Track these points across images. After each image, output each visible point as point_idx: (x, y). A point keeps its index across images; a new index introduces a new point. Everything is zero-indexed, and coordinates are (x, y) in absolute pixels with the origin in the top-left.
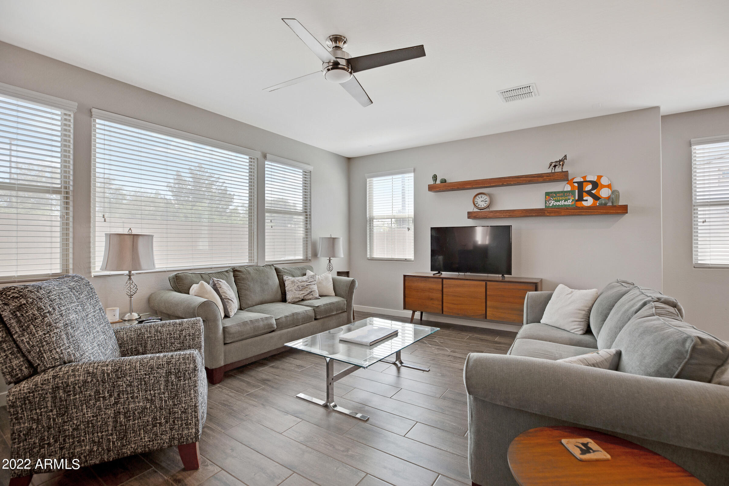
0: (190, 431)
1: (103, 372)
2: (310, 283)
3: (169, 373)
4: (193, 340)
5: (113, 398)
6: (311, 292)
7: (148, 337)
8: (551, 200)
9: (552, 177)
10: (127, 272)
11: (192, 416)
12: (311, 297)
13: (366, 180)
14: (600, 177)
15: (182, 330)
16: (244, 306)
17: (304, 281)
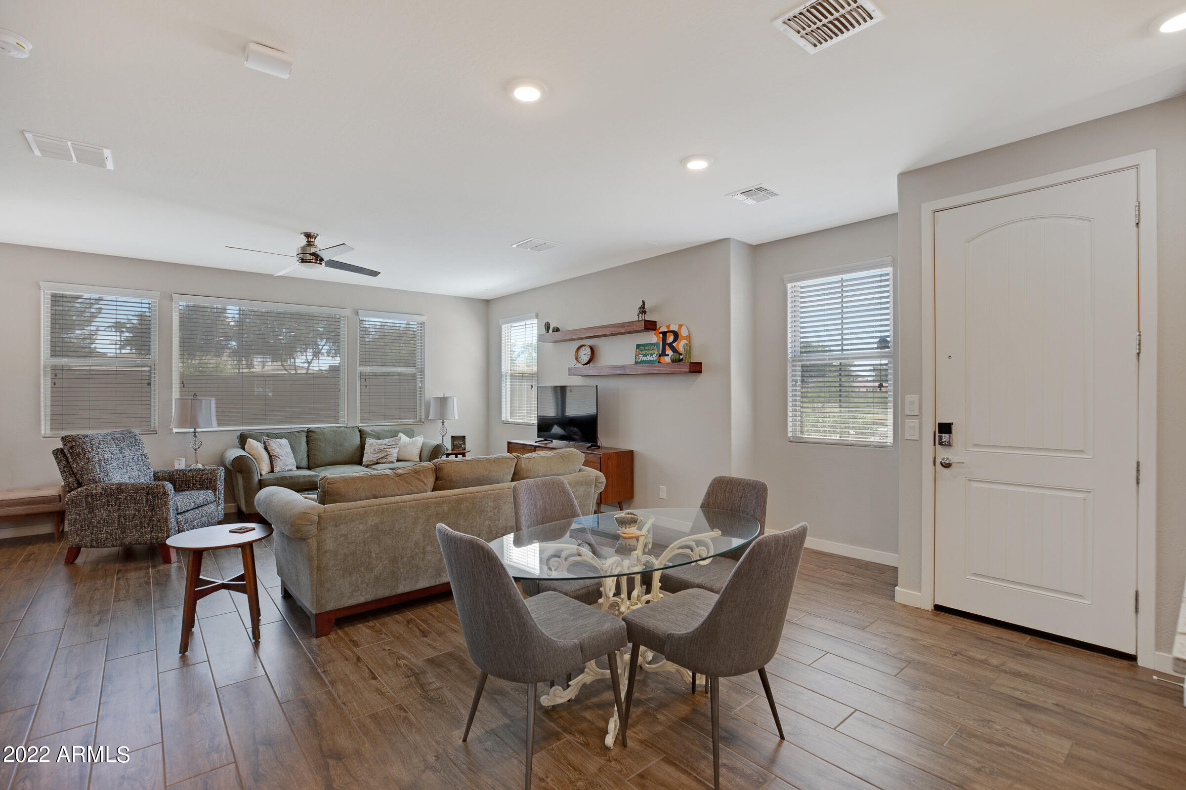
0: (163, 535)
1: (111, 489)
2: (388, 447)
3: (148, 494)
4: (211, 483)
5: (117, 506)
6: (387, 455)
7: (177, 478)
8: (640, 354)
9: (631, 327)
10: (193, 430)
11: (164, 524)
12: (385, 460)
13: (501, 326)
14: (681, 326)
15: (202, 475)
16: (311, 465)
17: (383, 444)
